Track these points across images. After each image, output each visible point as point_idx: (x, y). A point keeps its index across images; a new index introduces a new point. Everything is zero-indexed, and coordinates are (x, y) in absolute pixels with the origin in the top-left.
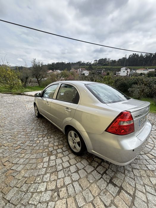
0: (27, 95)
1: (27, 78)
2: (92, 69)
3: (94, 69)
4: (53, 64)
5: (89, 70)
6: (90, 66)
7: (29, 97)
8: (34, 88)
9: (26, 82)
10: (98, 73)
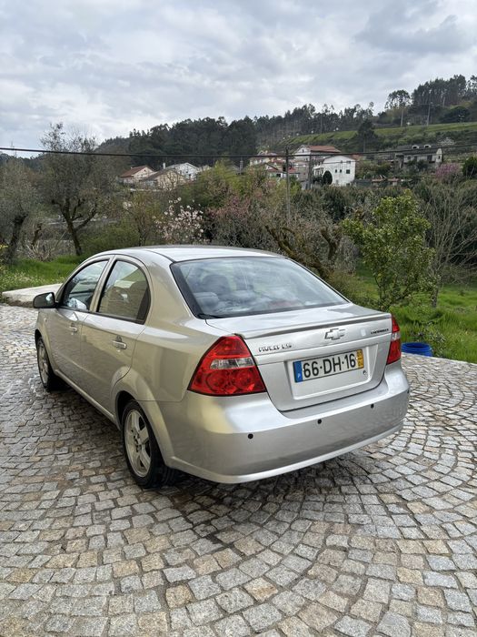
0: (17, 304)
1: (19, 221)
2: (379, 145)
3: (389, 145)
4: (158, 132)
5: (360, 153)
6: (360, 131)
7: (25, 310)
8: (50, 265)
9: (14, 240)
10: (411, 164)
